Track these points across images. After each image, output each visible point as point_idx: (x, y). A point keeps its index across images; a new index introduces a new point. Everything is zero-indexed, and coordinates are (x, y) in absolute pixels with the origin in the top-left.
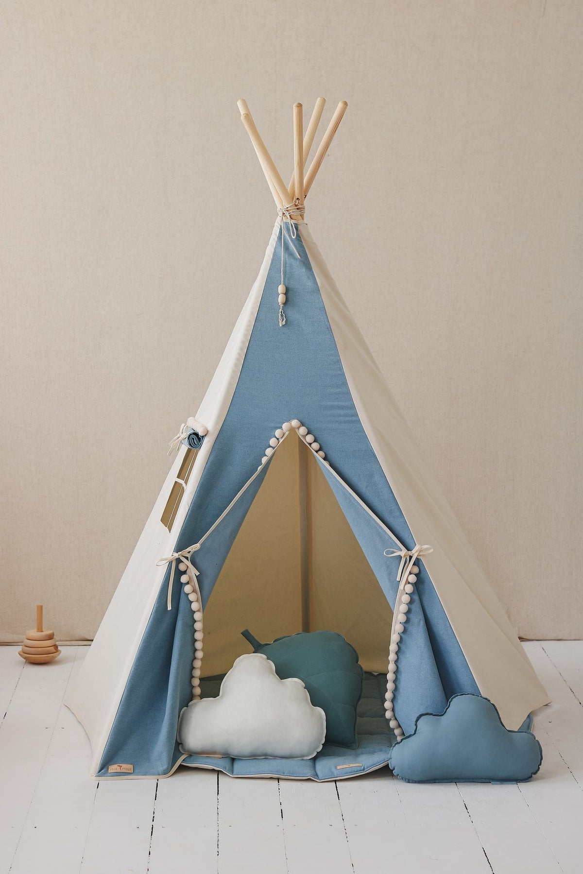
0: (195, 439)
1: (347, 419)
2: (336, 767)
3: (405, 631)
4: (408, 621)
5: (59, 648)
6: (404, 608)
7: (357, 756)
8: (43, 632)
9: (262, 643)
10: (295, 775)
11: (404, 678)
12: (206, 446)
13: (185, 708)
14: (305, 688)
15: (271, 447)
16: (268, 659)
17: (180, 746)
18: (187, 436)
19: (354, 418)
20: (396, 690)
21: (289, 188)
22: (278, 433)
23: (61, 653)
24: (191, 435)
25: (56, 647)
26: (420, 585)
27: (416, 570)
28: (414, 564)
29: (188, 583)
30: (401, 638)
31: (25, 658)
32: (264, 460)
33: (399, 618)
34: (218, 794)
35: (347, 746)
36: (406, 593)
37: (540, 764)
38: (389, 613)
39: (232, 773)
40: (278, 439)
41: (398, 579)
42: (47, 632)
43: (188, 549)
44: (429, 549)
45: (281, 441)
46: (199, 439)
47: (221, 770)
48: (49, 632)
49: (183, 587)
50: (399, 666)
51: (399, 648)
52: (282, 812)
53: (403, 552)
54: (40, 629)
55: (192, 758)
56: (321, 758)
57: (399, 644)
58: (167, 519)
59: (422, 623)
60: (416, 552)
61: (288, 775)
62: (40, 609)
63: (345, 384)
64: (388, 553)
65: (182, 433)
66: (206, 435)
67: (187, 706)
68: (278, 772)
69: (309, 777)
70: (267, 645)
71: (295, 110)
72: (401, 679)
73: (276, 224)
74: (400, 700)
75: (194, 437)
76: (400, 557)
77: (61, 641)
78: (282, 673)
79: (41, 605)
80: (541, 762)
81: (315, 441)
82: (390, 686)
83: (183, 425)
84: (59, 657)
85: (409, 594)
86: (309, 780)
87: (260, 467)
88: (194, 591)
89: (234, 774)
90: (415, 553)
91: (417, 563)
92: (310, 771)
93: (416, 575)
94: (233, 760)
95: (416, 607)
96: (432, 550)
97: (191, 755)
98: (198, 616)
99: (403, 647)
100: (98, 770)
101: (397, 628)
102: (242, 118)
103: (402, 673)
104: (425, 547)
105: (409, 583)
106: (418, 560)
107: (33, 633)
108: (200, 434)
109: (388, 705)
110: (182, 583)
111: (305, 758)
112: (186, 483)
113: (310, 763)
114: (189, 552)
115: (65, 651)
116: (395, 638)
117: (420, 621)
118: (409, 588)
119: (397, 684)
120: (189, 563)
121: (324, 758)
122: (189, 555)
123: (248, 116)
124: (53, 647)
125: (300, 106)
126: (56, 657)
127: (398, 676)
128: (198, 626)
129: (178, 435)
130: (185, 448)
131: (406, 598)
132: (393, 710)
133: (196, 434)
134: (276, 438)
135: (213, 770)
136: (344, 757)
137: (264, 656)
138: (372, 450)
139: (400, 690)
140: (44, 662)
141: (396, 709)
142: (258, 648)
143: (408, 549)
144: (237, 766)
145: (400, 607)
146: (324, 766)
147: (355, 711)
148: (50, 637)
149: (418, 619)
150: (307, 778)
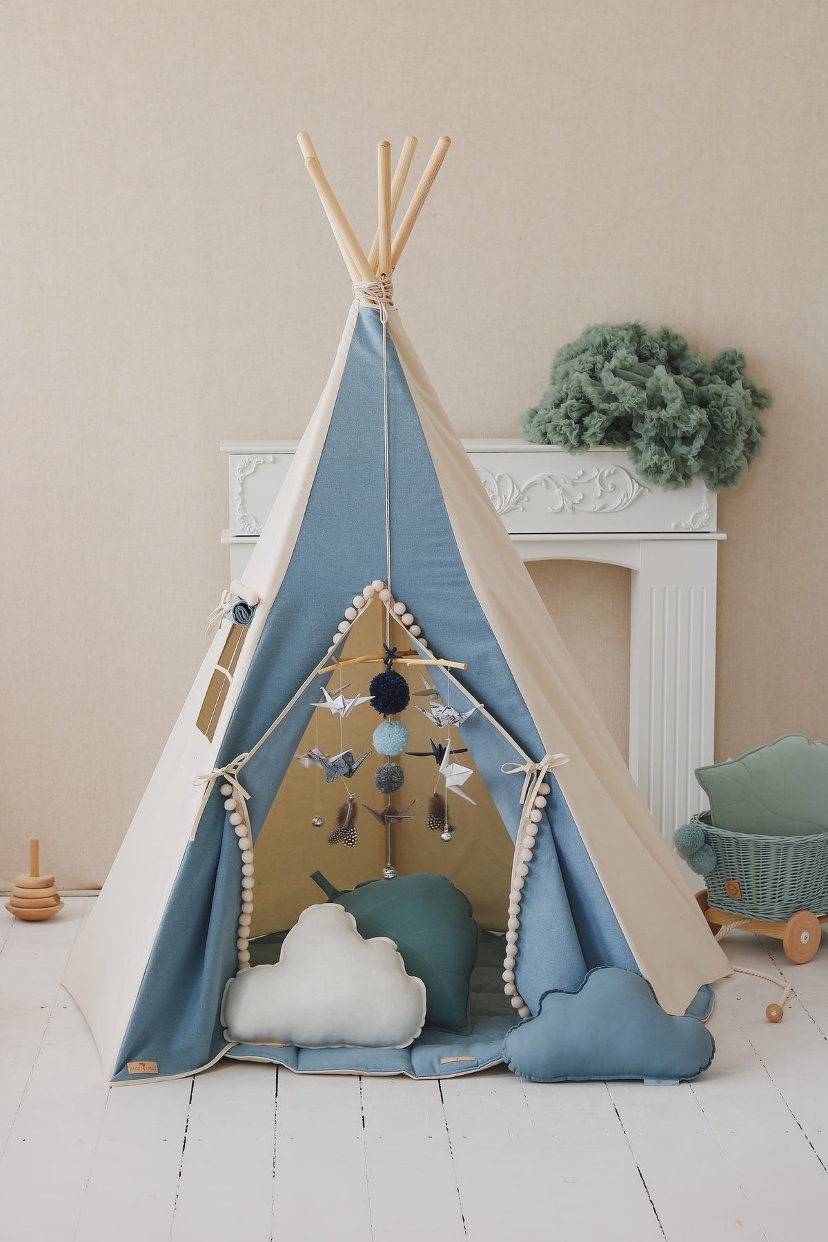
0: (244, 611)
1: (451, 579)
2: (439, 1060)
3: (530, 873)
4: (534, 859)
5: (62, 899)
6: (529, 842)
7: (468, 1045)
8: (38, 876)
9: (340, 889)
10: (384, 1070)
11: (528, 937)
12: (259, 618)
13: (232, 979)
14: (397, 951)
15: (347, 620)
16: (346, 911)
17: (225, 1031)
18: (232, 608)
19: (461, 579)
20: (518, 955)
21: (369, 259)
22: (357, 601)
23: (65, 906)
24: (236, 606)
25: (57, 897)
26: (551, 808)
27: (546, 790)
28: (544, 781)
29: (234, 811)
30: (525, 883)
31: (14, 913)
32: (337, 638)
33: (522, 854)
34: (277, 1095)
35: (458, 1032)
36: (532, 822)
37: (712, 1057)
38: (509, 848)
39: (297, 1067)
40: (356, 609)
41: (521, 802)
42: (44, 877)
43: (234, 763)
44: (564, 758)
45: (361, 612)
46: (249, 612)
47: (282, 1063)
48: (48, 877)
49: (227, 816)
50: (524, 921)
51: (523, 896)
52: (363, 1120)
53: (528, 766)
54: (35, 873)
55: (242, 1047)
56: (420, 1047)
57: (522, 891)
58: (206, 723)
59: (554, 861)
60: (546, 764)
61: (374, 1070)
62: (35, 845)
63: (449, 530)
64: (506, 769)
65: (225, 603)
66: (257, 605)
67: (235, 976)
68: (358, 1067)
69: (402, 1072)
70: (346, 892)
71: (380, 151)
72: (525, 939)
73: (352, 310)
74: (524, 967)
75: (242, 608)
76: (524, 774)
77: (64, 889)
78: (366, 930)
79: (36, 838)
80: (713, 1055)
81: (407, 611)
82: (510, 949)
83: (226, 591)
84: (60, 913)
85: (535, 823)
86: (402, 1076)
87: (332, 647)
88: (243, 823)
89: (300, 1067)
90: (544, 766)
91: (548, 779)
92: (403, 1064)
93: (545, 796)
94: (298, 1050)
95: (546, 841)
96: (567, 760)
97: (240, 1044)
98: (247, 857)
99: (528, 895)
100: (113, 1072)
101: (519, 869)
102: (307, 163)
103: (527, 931)
104: (557, 756)
105: (536, 808)
106: (548, 774)
107: (26, 878)
108: (250, 603)
109: (507, 976)
110: (226, 811)
111: (398, 1047)
112: (232, 673)
113: (405, 1054)
114: (236, 767)
115: (68, 904)
116: (516, 883)
117: (551, 859)
118: (536, 816)
119: (520, 946)
120: (235, 782)
121: (424, 1046)
122: (235, 772)
123: (315, 161)
124: (53, 898)
125: (387, 145)
126: (57, 911)
127: (521, 935)
128: (248, 870)
129: (219, 607)
130: (228, 623)
131: (532, 829)
132: (515, 983)
133: (244, 605)
134: (354, 607)
135: (271, 1064)
136: (450, 1046)
137: (342, 907)
138: (485, 622)
139: (525, 955)
140: (42, 918)
141: (518, 981)
142: (333, 896)
143: (535, 760)
144: (305, 1058)
145: (524, 840)
146: (422, 1056)
147: (468, 982)
148: (49, 884)
149: (548, 855)
150: (400, 1072)
